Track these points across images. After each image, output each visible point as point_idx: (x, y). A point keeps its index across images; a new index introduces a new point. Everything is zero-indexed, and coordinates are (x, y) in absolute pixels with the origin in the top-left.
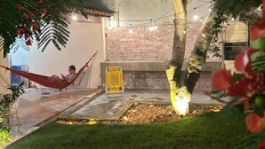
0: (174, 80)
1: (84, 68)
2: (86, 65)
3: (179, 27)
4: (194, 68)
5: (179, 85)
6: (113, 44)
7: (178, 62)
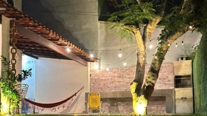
0: (135, 92)
1: (73, 96)
2: (75, 95)
3: (140, 56)
4: (150, 82)
5: (139, 95)
6: (95, 81)
7: (139, 81)
